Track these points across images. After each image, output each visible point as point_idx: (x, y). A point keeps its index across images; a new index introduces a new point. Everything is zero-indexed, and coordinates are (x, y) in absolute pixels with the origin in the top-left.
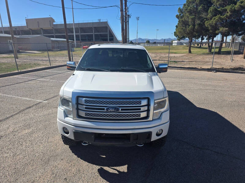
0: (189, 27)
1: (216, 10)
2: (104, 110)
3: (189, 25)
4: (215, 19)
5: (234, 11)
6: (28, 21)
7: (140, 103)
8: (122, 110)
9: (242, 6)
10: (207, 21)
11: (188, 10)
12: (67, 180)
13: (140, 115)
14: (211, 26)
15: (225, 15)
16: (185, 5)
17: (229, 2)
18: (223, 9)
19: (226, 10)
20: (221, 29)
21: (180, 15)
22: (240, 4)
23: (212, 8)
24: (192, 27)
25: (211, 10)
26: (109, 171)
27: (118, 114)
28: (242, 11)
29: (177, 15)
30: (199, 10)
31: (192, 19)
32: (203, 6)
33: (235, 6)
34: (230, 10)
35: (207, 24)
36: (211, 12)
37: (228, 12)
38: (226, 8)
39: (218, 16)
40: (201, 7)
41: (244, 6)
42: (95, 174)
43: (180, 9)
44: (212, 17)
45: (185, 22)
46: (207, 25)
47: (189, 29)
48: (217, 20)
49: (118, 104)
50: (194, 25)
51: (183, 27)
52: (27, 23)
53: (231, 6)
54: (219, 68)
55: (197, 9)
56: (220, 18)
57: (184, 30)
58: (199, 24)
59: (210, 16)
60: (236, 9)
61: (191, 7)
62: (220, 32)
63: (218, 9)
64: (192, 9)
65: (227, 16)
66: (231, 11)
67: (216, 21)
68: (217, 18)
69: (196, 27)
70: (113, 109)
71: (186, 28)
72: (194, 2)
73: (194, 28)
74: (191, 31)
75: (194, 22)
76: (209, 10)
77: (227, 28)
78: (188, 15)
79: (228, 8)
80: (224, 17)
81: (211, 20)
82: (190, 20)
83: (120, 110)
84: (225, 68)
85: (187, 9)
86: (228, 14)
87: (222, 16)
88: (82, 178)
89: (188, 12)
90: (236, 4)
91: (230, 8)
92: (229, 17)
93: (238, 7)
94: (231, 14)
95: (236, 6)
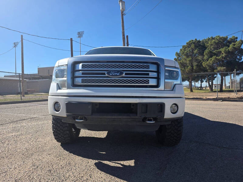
0: (187, 68)
1: (211, 52)
2: (105, 75)
3: (188, 66)
4: (211, 60)
5: (228, 53)
6: (39, 70)
7: (148, 67)
8: (126, 74)
9: (235, 47)
10: (204, 62)
11: (185, 54)
12: (52, 172)
13: (148, 82)
14: (208, 66)
15: (221, 56)
16: (181, 50)
17: (222, 45)
18: (218, 52)
19: (221, 52)
20: (219, 68)
21: (178, 58)
22: (233, 46)
23: (207, 50)
24: (190, 67)
25: (207, 52)
26: (110, 164)
27: (121, 79)
28: (236, 52)
29: (175, 58)
30: (195, 53)
31: (190, 61)
32: (198, 50)
33: (228, 48)
34: (224, 52)
35: (204, 64)
36: (206, 54)
37: (222, 54)
38: (220, 50)
39: (214, 57)
40: (196, 51)
41: (237, 47)
42: (91, 167)
43: (177, 53)
44: (208, 59)
45: (183, 63)
46: (205, 66)
47: (188, 70)
48: (213, 60)
49: (121, 67)
50: (192, 66)
51: (182, 68)
52: (38, 71)
53: (225, 48)
54: (225, 98)
55: (193, 53)
56: (216, 59)
57: (183, 71)
58: (197, 65)
59: (206, 57)
60: (230, 50)
61: (187, 51)
62: (218, 72)
63: (213, 52)
64: (188, 52)
65: (222, 57)
66: (226, 52)
67: (212, 62)
68: (213, 58)
69: (194, 68)
70: (115, 72)
71: (185, 69)
72: (189, 47)
73: (193, 69)
74: (190, 71)
75: (192, 64)
76: (205, 53)
77: (225, 68)
78: (186, 58)
79: (222, 50)
80: (220, 57)
81: (208, 61)
82: (188, 62)
83: (124, 74)
84: (231, 97)
85: (183, 53)
86: (223, 55)
87: (218, 57)
88: (73, 170)
89: (185, 55)
90: (229, 47)
91: (224, 50)
92: (224, 57)
93: (231, 48)
94: (226, 55)
95: (230, 48)
